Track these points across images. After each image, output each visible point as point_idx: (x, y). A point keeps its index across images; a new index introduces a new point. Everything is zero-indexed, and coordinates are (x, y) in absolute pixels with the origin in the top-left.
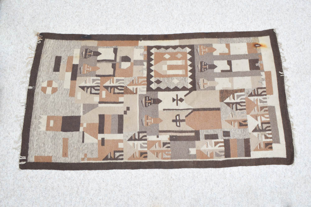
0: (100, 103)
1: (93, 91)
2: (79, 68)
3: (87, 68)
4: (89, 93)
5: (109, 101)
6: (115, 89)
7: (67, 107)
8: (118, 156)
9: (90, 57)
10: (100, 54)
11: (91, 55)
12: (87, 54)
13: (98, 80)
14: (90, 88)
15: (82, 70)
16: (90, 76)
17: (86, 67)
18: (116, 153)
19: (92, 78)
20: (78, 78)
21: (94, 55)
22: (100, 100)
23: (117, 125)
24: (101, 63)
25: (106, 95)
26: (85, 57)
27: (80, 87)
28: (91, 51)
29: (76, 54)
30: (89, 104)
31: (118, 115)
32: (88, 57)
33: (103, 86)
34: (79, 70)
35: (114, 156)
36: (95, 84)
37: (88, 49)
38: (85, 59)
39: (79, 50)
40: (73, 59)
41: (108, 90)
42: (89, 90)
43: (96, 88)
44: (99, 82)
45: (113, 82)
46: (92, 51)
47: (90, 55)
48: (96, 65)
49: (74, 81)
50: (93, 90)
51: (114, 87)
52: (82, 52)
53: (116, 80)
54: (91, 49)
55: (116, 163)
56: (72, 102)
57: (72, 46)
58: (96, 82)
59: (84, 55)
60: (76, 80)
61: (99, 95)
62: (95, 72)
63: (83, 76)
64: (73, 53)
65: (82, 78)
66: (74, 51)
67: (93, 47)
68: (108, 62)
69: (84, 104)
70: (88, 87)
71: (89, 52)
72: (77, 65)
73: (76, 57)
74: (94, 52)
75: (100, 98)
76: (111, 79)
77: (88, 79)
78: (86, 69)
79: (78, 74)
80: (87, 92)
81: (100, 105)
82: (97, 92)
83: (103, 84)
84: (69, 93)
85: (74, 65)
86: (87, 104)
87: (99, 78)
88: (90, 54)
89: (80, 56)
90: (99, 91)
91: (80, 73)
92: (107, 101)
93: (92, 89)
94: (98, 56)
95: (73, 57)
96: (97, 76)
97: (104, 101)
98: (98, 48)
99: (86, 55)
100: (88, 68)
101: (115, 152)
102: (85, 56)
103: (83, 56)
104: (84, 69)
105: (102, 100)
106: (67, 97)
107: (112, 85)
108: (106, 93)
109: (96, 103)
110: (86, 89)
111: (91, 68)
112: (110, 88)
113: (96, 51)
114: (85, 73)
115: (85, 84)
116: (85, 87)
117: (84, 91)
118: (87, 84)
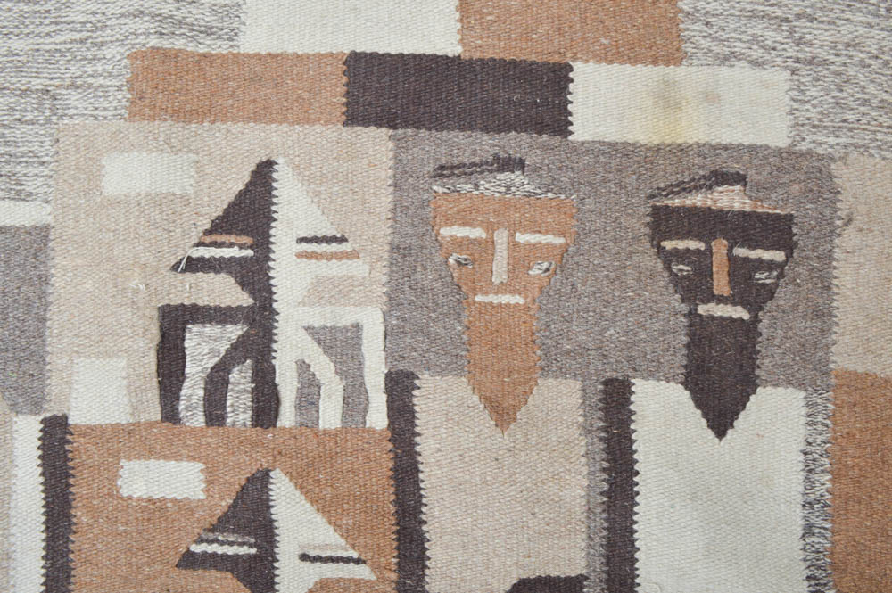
0: (56, 433)
2: (516, 143)
3: (513, 246)
4: (176, 300)
5: (78, 542)
7: (16, 44)
12: (720, 247)
13: (354, 401)
14: (245, 300)
15: (492, 185)
16: (393, 303)
17: (521, 238)
19: (373, 324)
20: (376, 143)
22: (89, 431)
24: (587, 430)
25: (155, 509)
26: (664, 222)
27: (263, 173)
28: (750, 291)
29: (711, 97)
30: (42, 296)
32: (669, 258)
33: (261, 480)
34: (486, 144)
36: (303, 367)
37: (789, 247)
38: (639, 224)
39: (777, 135)
40: (634, 61)
41: (223, 524)
42: (224, 291)
43: (241, 378)
44: (330, 415)
46: (755, 307)
49: (335, 91)
50: (224, 347)
52: (739, 179)
56: (74, 98)
57: (827, 37)
58: (324, 368)
59: (697, 200)
60: (354, 117)
61: (155, 413)
62: (453, 364)
63: (398, 209)
64: (724, 60)
65: (386, 200)
66: (756, 63)
68: (600, 521)
69: (41, 235)
70: (255, 275)
72: (556, 121)
73: (668, 101)
74: (749, 330)
75: (115, 429)
76: (364, 572)
77: (358, 268)
79: (432, 146)
80: (193, 265)
81: (28, 431)
82: (193, 391)
83: (302, 482)
84: (179, 43)
85: (559, 77)
86: (45, 280)
87: (378, 417)
89: (682, 149)
90: (198, 420)
91: (443, 172)
92: (80, 515)
93: (235, 331)
94: (685, 395)
95: (674, 57)
96: (400, 387)
97: (78, 490)
99: (710, 223)
102: (693, 211)
103: (672, 190)
104: (503, 214)
105: (82, 453)
106: (132, 25)
108: (185, 507)
109: (54, 386)
111: (518, 300)
112: (244, 550)
113: (766, 364)
114: (446, 232)
115: (301, 240)
116: (263, 245)
117: (208, 232)
118: (300, 255)
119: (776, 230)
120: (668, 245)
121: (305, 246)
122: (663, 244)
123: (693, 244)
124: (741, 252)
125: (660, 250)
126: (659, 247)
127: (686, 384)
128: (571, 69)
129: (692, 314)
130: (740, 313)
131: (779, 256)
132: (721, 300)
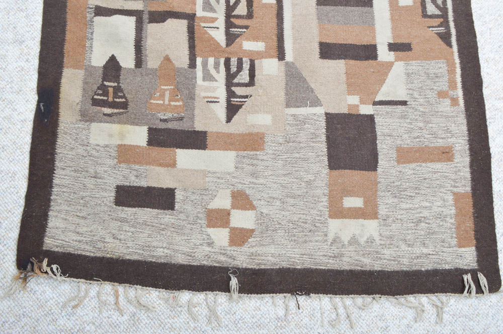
0: (281, 56)
1: (244, 77)
2: (162, 126)
3: (164, 100)
4: (251, 88)
5: (275, 32)
6: (235, 13)
7: (297, 155)
8: (437, 6)
9: (122, 91)
10: (113, 59)
11: (114, 87)
12: (111, 99)
13: (205, 65)
14: (233, 89)
15: (169, 115)
16: (194, 85)
17: (162, 102)
18: (429, 13)
19: (200, 81)
20: (199, 127)
21: (117, 78)
22: (272, 57)
23: (349, 9)
24: (146, 56)
25: (256, 39)
26: (125, 106)
27: (229, 119)
28: (104, 89)
29: (111, 136)
30: (287, 90)
31: (317, 4)
32: (124, 97)
33: (228, 45)
34: (170, 125)
35: (437, 16)
36: (218, 72)
37: (93, 99)
38: (131, 105)
39: (95, 126)
40: (131, 146)
41: (238, 36)
42: (238, 91)
43: (234, 69)
44: (211, 61)
45: (214, 20)
46: (103, 85)
47: (118, 90)
48: (152, 70)
49: (209, 141)
50: (238, 77)
51: (229, 15)
52: (105, 115)
53: (204, 9)
54: (95, 87)
55: (455, 11)
56: (281, 141)
57: (79, 151)
58: (213, 72)
59: (116, 111)
60: (205, 133)
61: (256, 62)
62: (178, 71)
63: (193, 110)
64: (107, 146)
65: (197, 112)
66: (98, 145)
67: (85, 83)
68: (144, 35)
69: (288, 105)
70: (231, 94)
71: (105, 93)
72: (151, 131)
73: (122, 135)
74: (104, 79)
75: (266, 57)
76: (203, 25)
77: (203, 94)
78: (167, 102)
79: (184, 126)
80: (246, 97)
81: (289, 57)
82: (246, 66)
83: (218, 44)
84: (252, 153)
85: (150, 142)
86: (286, 94)
87: (199, 61)
88: (111, 90)
89: (119, 123)
90: (244, 59)
91: (181, 119)
92: (275, 38)
93: (236, 81)
94: (122, 64)
95: (120, 146)
96: (193, 65)
97: (275, 44)
98: (92, 67)
99: (113, 105)
100: (162, 96)
101: (425, 15)
102: (117, 108)
103: (122, 113)
104: (165, 108)
105: (274, 52)
106: (265, 158)
107: (221, 23)
108: (248, 39)
109: (283, 68)
110: (235, 100)
111: (163, 87)
112: (233, 30)
113: (101, 71)
114: (181, 103)
115: (218, 102)
116: (228, 101)
117: (243, 105)
118: (219, 98)
119: (96, 103)
120: (124, 100)
121: (217, 101)
122: (125, 100)
123: (118, 100)
124: (105, 98)
125: (126, 99)
126: (126, 100)
127: (121, 67)
128: (147, 145)
129: (119, 83)
130: (106, 83)
131: (96, 97)
132: (111, 87)
